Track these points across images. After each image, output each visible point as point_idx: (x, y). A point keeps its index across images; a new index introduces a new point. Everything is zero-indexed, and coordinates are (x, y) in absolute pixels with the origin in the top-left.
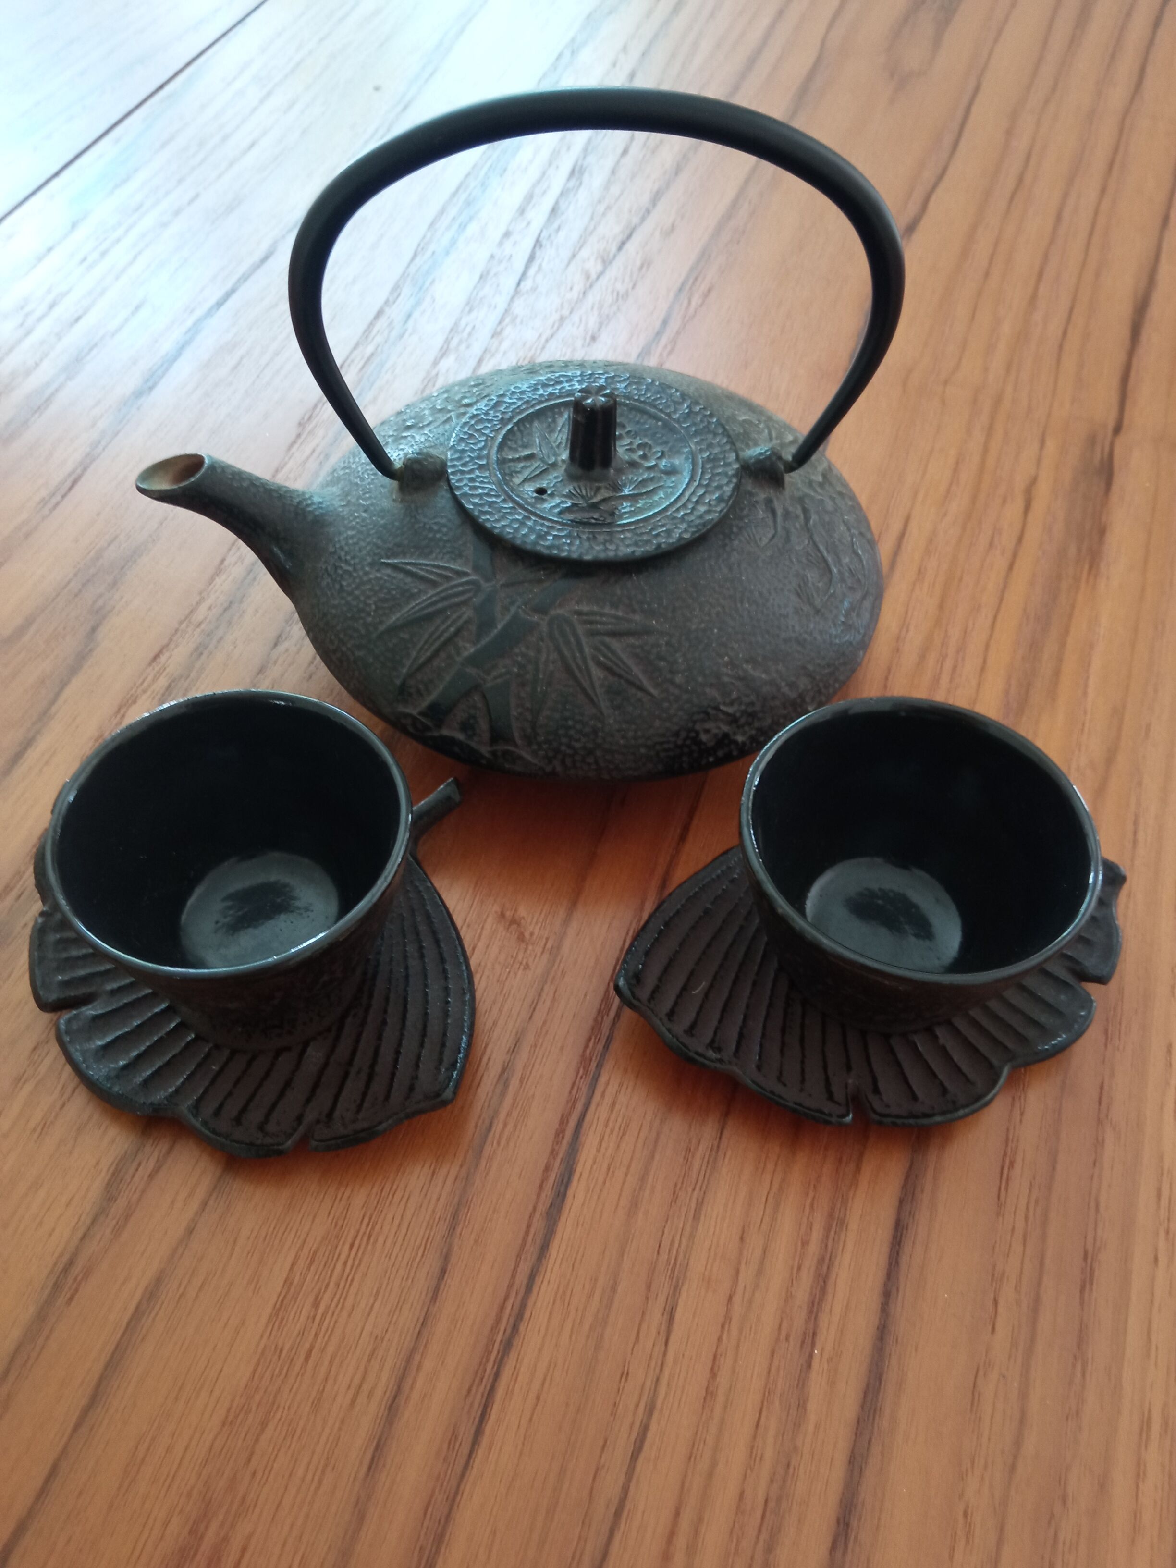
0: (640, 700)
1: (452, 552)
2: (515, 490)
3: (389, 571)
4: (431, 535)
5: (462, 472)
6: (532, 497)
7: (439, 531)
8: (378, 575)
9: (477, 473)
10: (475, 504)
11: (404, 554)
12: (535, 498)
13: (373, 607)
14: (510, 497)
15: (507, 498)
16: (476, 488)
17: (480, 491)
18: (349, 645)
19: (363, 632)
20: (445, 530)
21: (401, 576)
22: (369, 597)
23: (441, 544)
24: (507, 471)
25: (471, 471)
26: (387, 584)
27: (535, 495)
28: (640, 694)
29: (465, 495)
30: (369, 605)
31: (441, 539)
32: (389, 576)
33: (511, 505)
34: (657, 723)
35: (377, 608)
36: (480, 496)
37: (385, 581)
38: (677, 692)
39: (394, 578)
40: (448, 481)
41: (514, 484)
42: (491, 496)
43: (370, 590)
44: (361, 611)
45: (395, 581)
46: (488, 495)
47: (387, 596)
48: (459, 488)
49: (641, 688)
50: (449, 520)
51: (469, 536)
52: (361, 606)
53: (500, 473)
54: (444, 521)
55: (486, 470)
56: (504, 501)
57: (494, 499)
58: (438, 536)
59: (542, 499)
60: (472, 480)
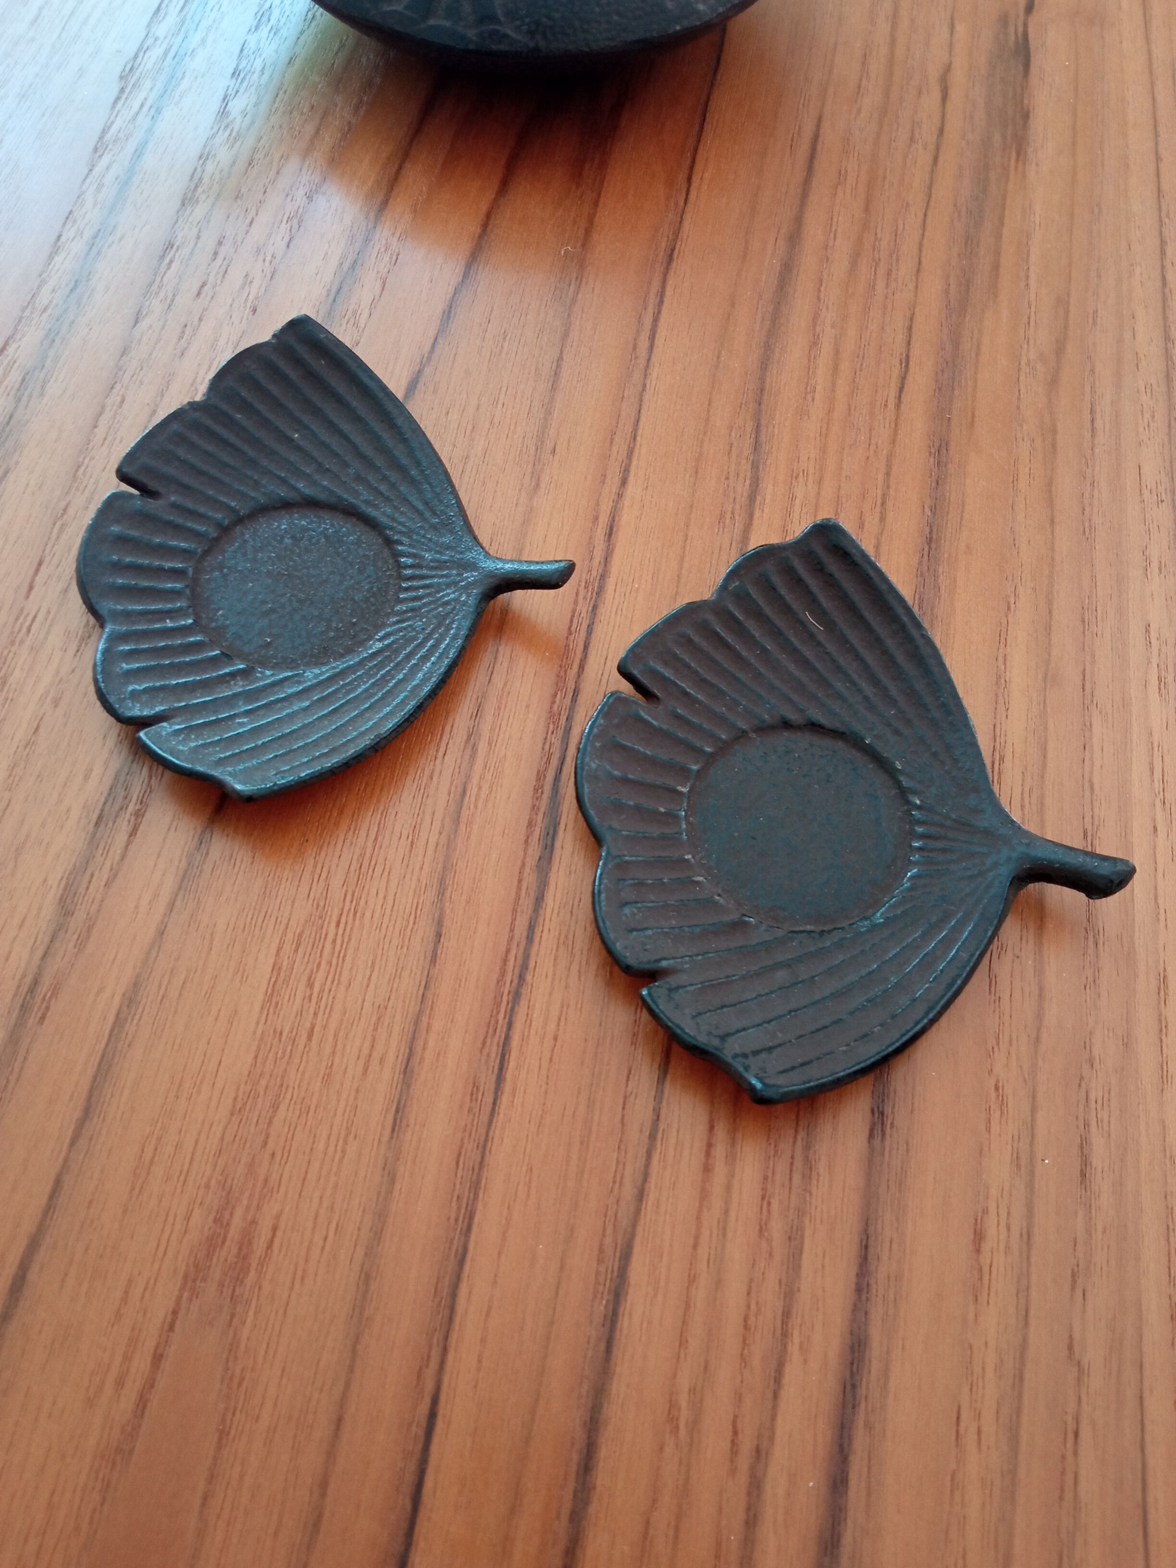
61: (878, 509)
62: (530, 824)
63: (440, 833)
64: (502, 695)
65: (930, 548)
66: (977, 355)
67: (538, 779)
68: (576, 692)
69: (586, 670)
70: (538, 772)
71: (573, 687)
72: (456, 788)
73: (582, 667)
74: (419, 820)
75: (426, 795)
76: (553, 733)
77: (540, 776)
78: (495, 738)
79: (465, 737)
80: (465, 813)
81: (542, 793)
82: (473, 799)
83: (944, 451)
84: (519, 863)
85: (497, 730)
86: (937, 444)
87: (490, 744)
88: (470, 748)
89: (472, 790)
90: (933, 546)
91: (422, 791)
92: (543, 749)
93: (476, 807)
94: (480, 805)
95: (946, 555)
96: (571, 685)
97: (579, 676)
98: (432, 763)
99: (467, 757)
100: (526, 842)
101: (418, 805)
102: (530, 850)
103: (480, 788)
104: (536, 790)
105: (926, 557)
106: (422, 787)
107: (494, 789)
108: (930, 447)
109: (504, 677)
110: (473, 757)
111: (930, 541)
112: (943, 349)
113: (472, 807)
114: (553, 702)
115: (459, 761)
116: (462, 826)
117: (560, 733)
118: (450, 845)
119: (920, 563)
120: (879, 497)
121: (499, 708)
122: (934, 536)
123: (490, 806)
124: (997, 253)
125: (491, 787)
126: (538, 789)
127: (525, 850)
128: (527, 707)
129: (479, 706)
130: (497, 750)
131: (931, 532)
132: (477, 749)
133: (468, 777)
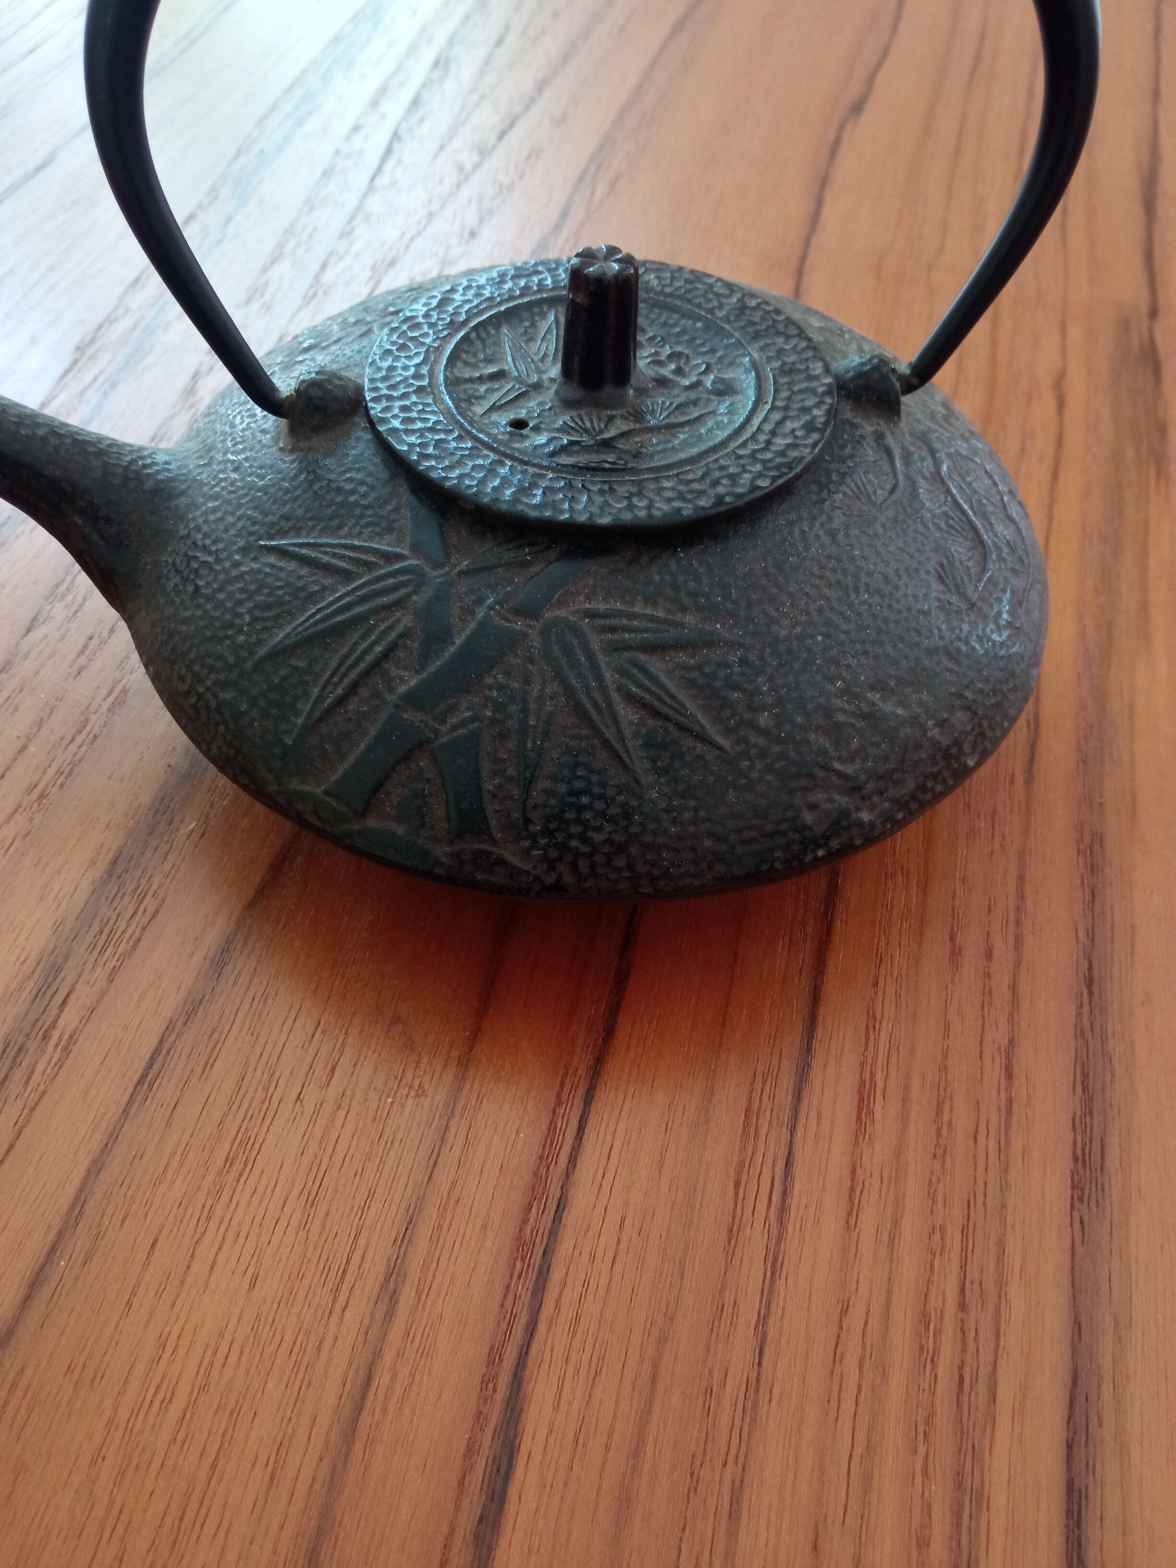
0: (700, 758)
1: (377, 524)
2: (476, 422)
3: (272, 559)
4: (340, 499)
5: (390, 398)
6: (503, 434)
7: (353, 492)
8: (255, 566)
9: (414, 398)
10: (412, 445)
11: (297, 530)
12: (510, 433)
13: (247, 618)
14: (469, 433)
15: (463, 433)
16: (412, 420)
17: (419, 425)
18: (209, 683)
19: (231, 660)
20: (363, 489)
21: (292, 566)
22: (240, 603)
23: (357, 512)
24: (462, 396)
25: (404, 396)
26: (269, 580)
27: (509, 429)
28: (700, 747)
29: (394, 431)
30: (241, 615)
31: (356, 504)
32: (273, 566)
33: (469, 445)
34: (731, 796)
35: (254, 620)
36: (421, 432)
37: (267, 575)
38: (762, 742)
39: (281, 569)
40: (367, 410)
41: (474, 414)
42: (438, 431)
43: (242, 590)
44: (229, 625)
45: (282, 575)
46: (432, 430)
47: (271, 599)
48: (384, 421)
49: (702, 738)
50: (370, 474)
51: (406, 496)
52: (228, 617)
53: (451, 398)
54: (359, 476)
55: (428, 394)
56: (459, 438)
57: (443, 436)
58: (352, 499)
59: (522, 435)
60: (404, 409)
61: (1011, 929)
62: (470, 1450)
63: (321, 1459)
64: (447, 1204)
65: (1091, 994)
66: (1131, 717)
67: (491, 1363)
68: (562, 1204)
69: (578, 1166)
70: (492, 1348)
71: (558, 1194)
72: (357, 1371)
73: (573, 1161)
74: (290, 1431)
75: (306, 1383)
76: (520, 1277)
77: (494, 1358)
78: (428, 1283)
79: (381, 1278)
80: (366, 1420)
81: (495, 1390)
82: (381, 1397)
83: (1097, 848)
84: (445, 1527)
85: (433, 1267)
86: (1087, 838)
87: (419, 1293)
88: (388, 1298)
89: (382, 1380)
90: (1096, 990)
91: (300, 1375)
92: (502, 1306)
93: (384, 1411)
94: (391, 1409)
95: (1115, 1006)
96: (555, 1191)
97: (568, 1176)
98: (323, 1322)
99: (380, 1315)
100: (461, 1484)
101: (292, 1402)
102: (466, 1503)
103: (394, 1375)
104: (484, 1384)
105: (1086, 1007)
106: (303, 1368)
107: (418, 1377)
108: (1078, 843)
109: (453, 1171)
110: (390, 1314)
111: (1090, 982)
112: (1084, 708)
113: (378, 1411)
114: (525, 1221)
115: (366, 1322)
116: (358, 1446)
117: (532, 1275)
118: (334, 1483)
119: (1079, 1015)
120: (1012, 909)
121: (440, 1227)
122: (1096, 974)
123: (407, 1410)
124: (1144, 589)
125: (412, 1374)
126: (488, 1381)
127: (458, 1501)
128: (484, 1227)
129: (410, 1223)
130: (429, 1304)
131: (1090, 969)
132: (397, 1301)
133: (378, 1353)
